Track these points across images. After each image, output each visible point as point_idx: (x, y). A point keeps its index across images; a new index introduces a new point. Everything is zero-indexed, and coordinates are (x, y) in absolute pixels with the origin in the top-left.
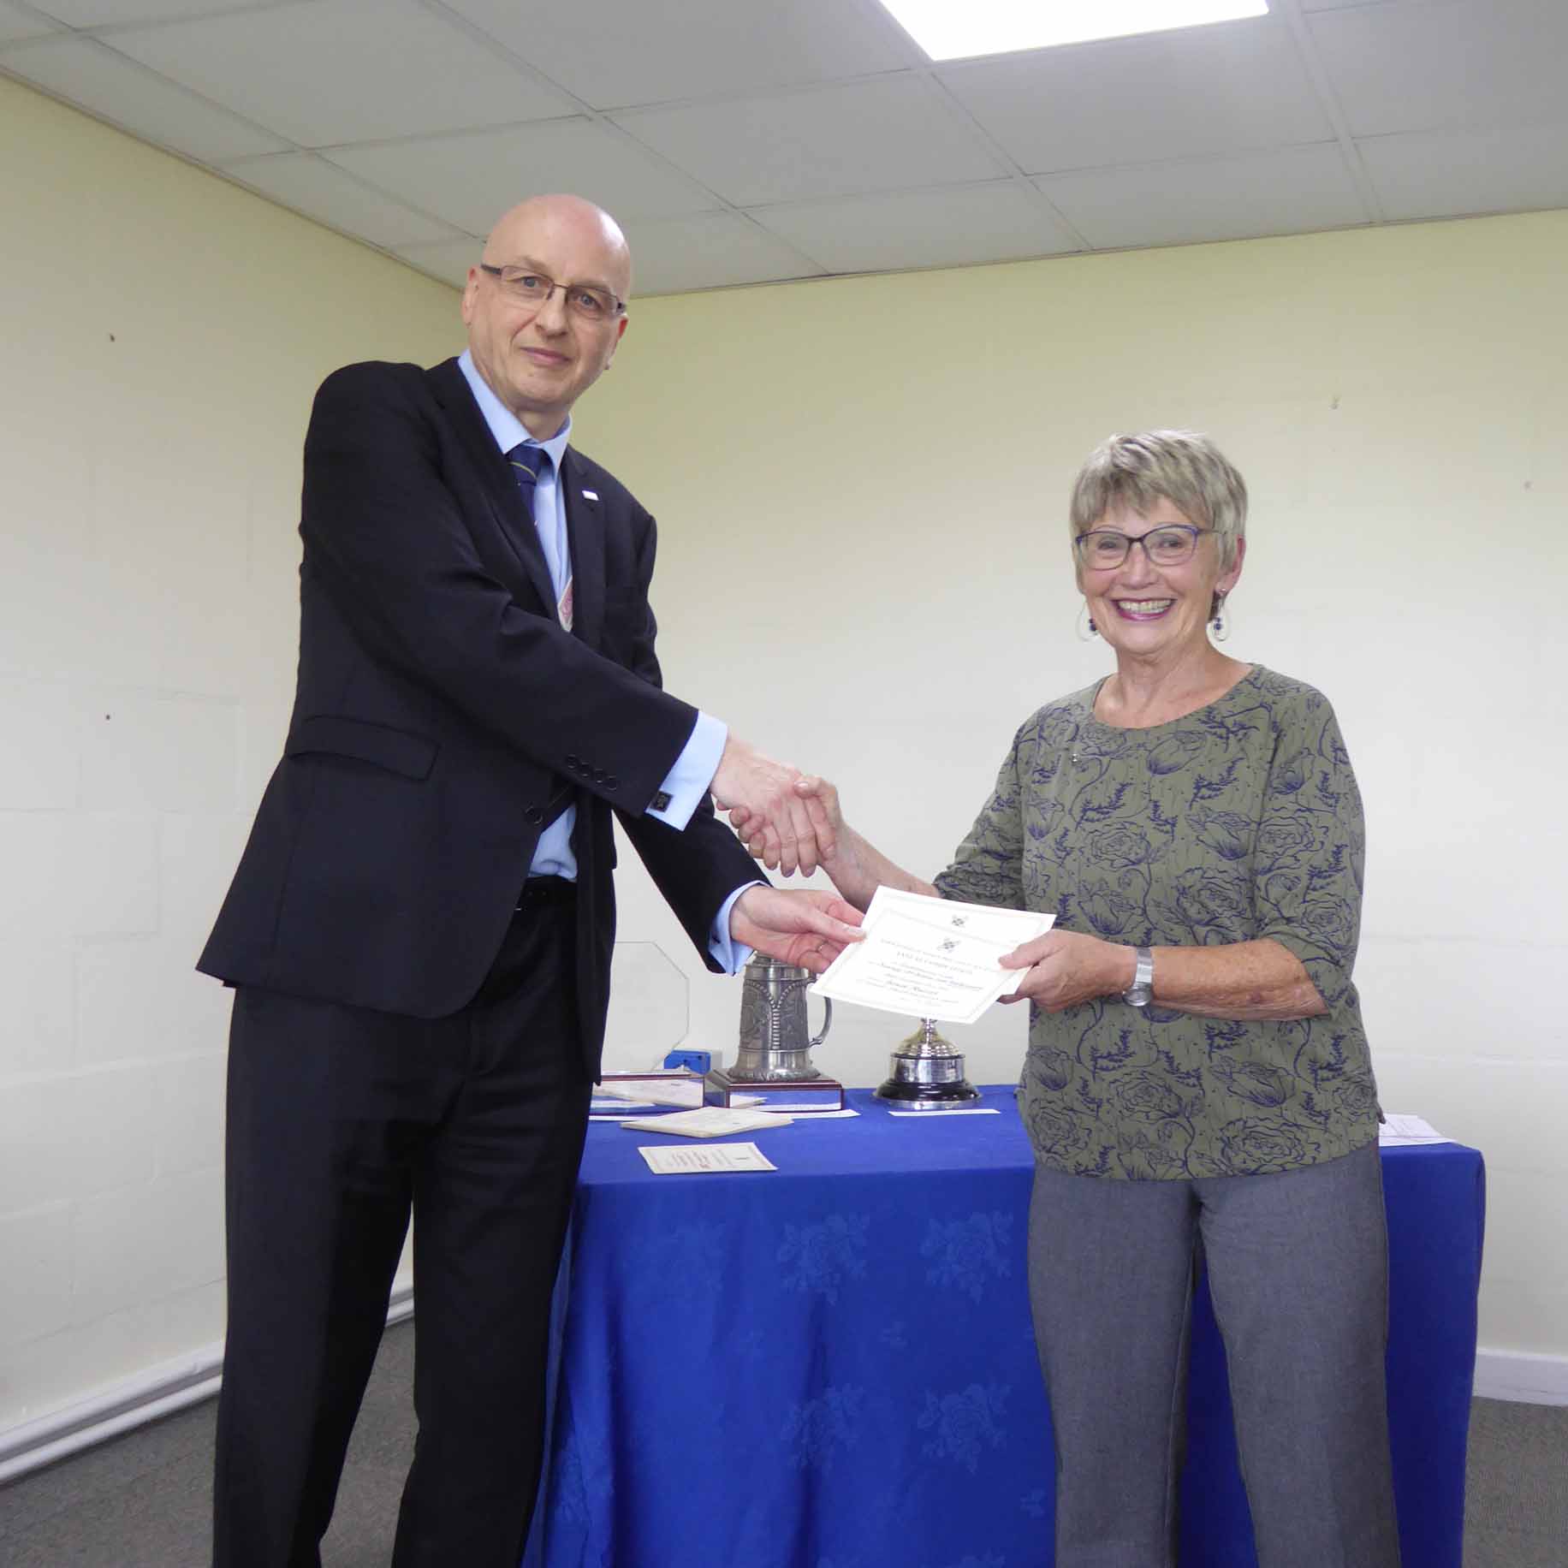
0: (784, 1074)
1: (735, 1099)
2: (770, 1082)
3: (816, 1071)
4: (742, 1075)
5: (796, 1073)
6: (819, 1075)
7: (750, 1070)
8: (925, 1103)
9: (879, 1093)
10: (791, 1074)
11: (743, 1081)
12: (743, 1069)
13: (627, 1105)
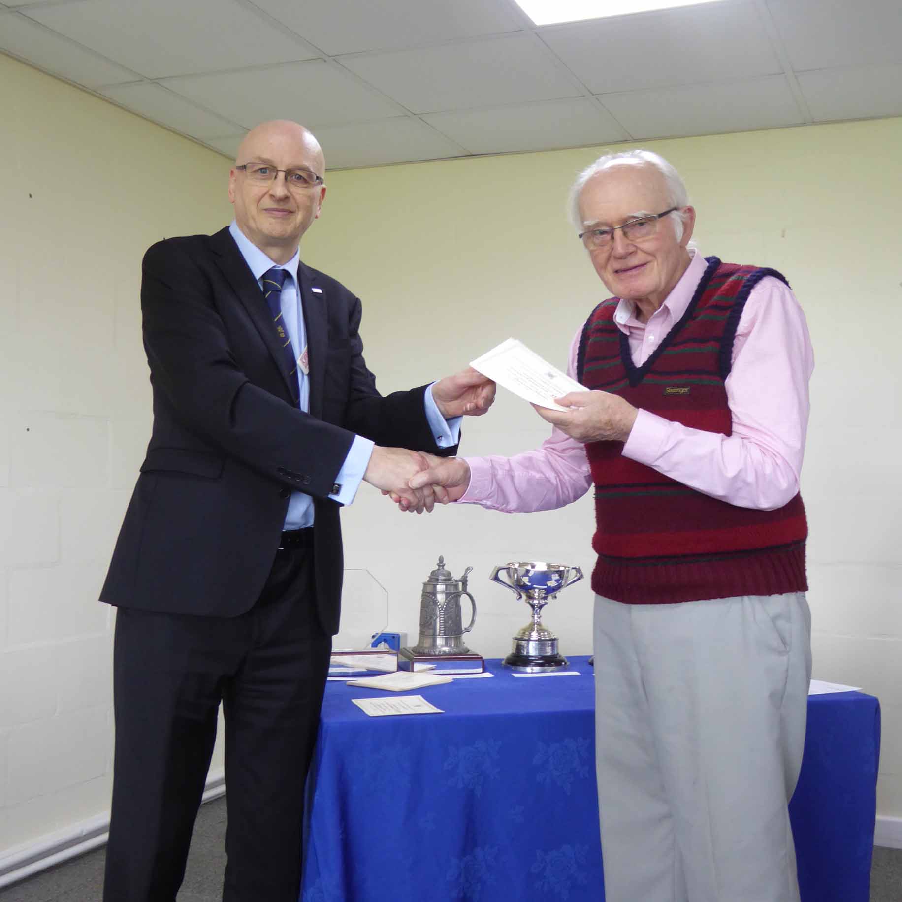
0: (447, 651)
1: (417, 666)
2: (439, 655)
3: (466, 648)
4: (421, 651)
5: (455, 650)
6: (469, 651)
7: (426, 648)
8: (534, 668)
9: (506, 663)
10: (452, 651)
11: (422, 655)
12: (422, 647)
13: (350, 670)
